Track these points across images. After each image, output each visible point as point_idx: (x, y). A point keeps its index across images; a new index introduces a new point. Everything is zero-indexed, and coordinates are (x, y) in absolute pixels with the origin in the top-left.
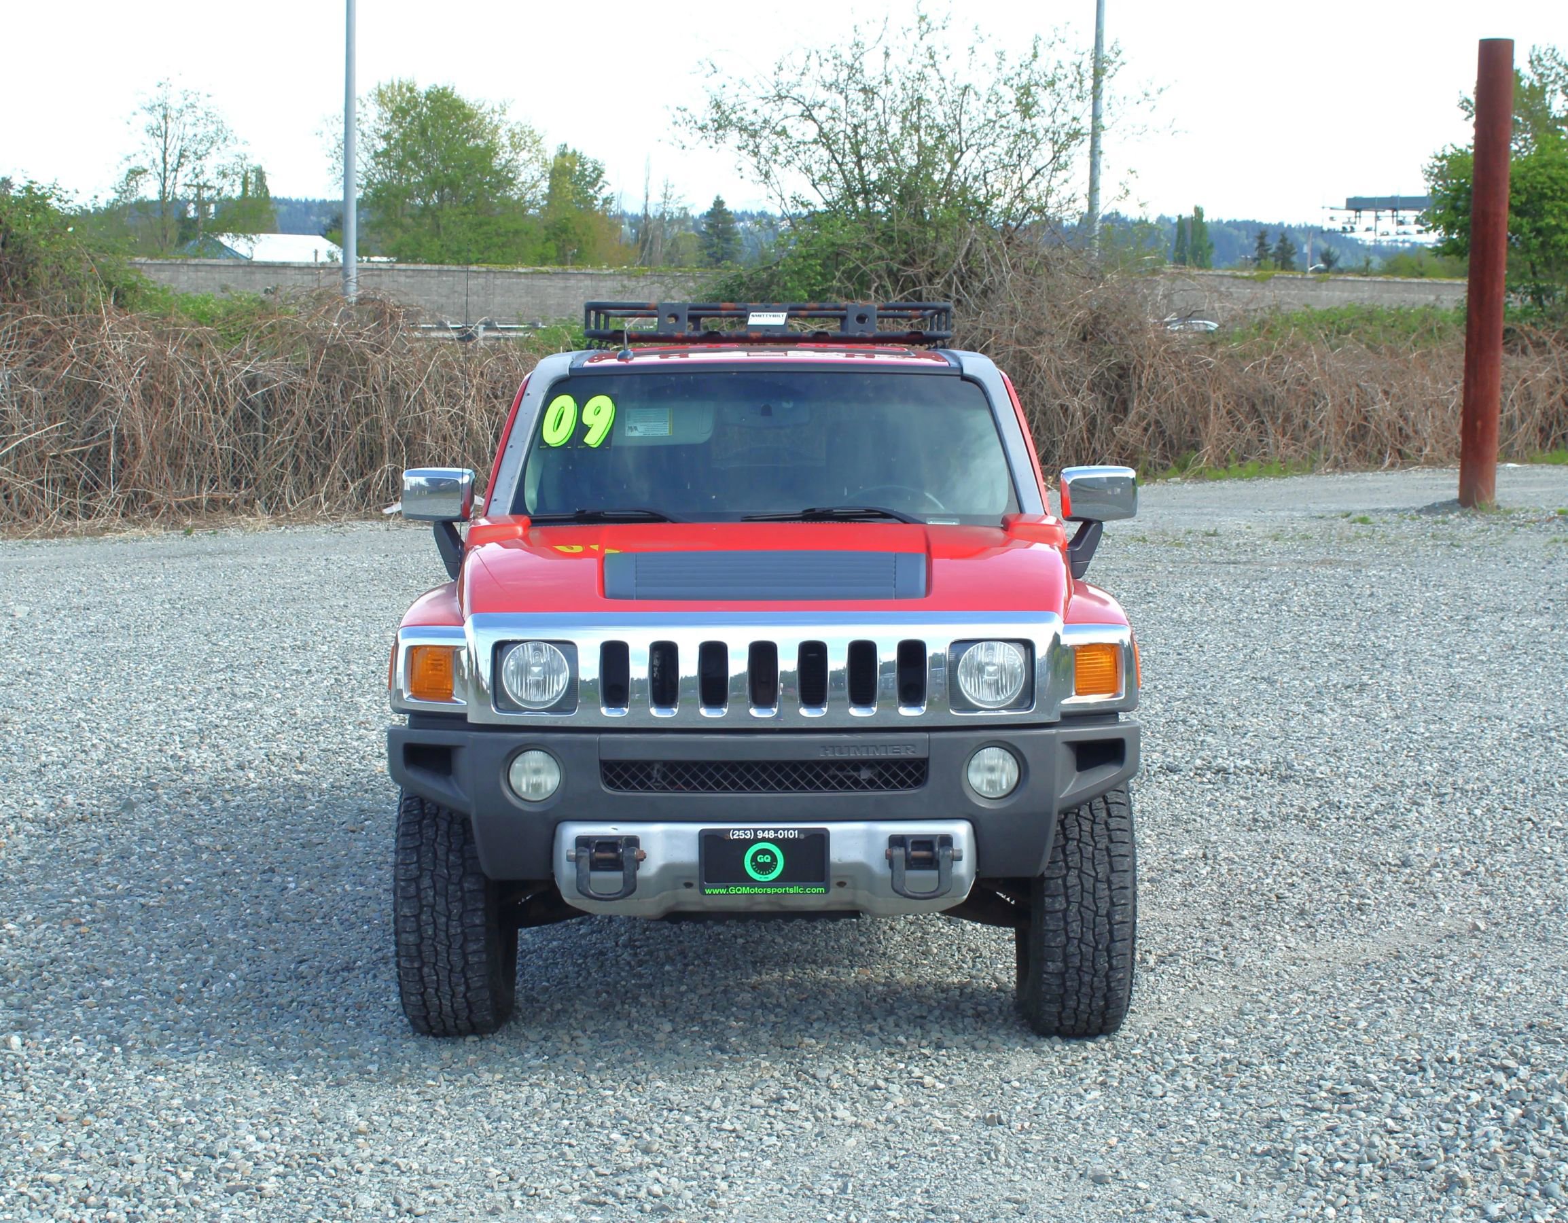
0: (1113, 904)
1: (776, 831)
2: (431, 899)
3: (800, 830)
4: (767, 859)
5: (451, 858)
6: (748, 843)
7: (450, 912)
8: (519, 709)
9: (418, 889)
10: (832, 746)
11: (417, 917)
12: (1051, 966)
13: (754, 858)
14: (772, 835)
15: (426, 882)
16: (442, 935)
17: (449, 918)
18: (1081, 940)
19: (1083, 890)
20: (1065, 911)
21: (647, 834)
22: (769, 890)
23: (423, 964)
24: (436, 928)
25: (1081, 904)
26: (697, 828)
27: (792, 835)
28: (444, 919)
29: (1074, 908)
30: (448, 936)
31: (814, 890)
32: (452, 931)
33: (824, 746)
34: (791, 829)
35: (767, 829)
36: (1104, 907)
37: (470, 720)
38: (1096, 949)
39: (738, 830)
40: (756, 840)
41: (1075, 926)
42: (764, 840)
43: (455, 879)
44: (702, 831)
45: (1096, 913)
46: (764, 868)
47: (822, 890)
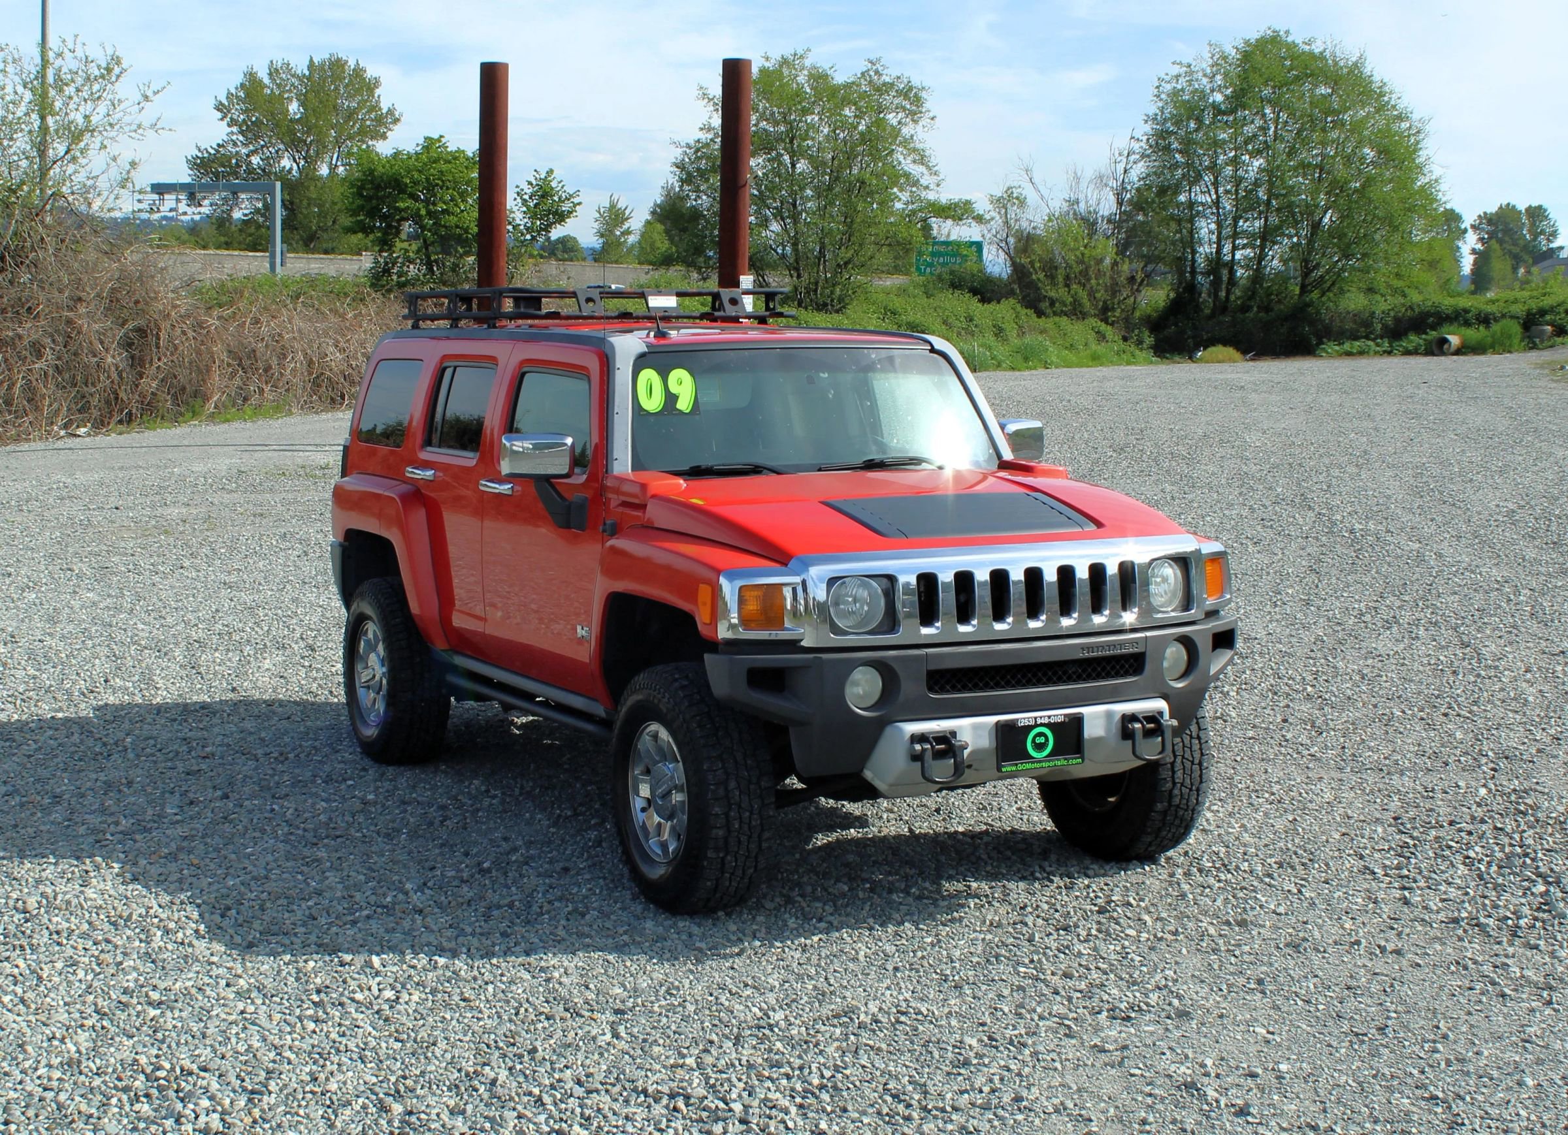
0: (1202, 754)
1: (1049, 717)
2: (737, 798)
3: (1065, 715)
4: (1042, 740)
5: (749, 762)
6: (1030, 728)
7: (752, 807)
8: (846, 633)
9: (726, 789)
10: (1089, 648)
11: (727, 815)
12: (1159, 806)
13: (1033, 741)
14: (1046, 721)
15: (732, 784)
16: (746, 827)
17: (751, 813)
18: (1182, 785)
19: (1184, 746)
20: (1173, 764)
21: (960, 727)
22: (1044, 764)
23: (727, 854)
24: (741, 822)
25: (1183, 757)
26: (995, 719)
27: (1060, 719)
28: (747, 814)
29: (1179, 760)
30: (750, 829)
31: (1074, 761)
32: (754, 823)
33: (1083, 647)
34: (1058, 715)
35: (1043, 715)
36: (1197, 755)
37: (803, 643)
38: (1191, 790)
39: (1023, 718)
40: (1036, 726)
41: (1179, 774)
42: (1042, 725)
43: (754, 780)
44: (997, 723)
45: (1193, 763)
46: (1039, 747)
47: (1080, 760)
